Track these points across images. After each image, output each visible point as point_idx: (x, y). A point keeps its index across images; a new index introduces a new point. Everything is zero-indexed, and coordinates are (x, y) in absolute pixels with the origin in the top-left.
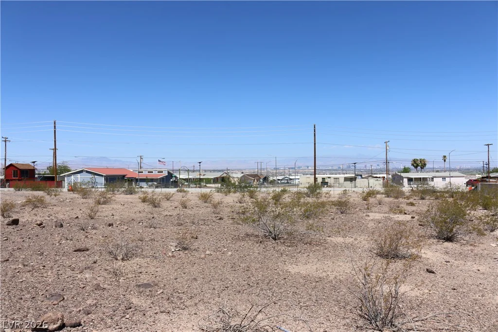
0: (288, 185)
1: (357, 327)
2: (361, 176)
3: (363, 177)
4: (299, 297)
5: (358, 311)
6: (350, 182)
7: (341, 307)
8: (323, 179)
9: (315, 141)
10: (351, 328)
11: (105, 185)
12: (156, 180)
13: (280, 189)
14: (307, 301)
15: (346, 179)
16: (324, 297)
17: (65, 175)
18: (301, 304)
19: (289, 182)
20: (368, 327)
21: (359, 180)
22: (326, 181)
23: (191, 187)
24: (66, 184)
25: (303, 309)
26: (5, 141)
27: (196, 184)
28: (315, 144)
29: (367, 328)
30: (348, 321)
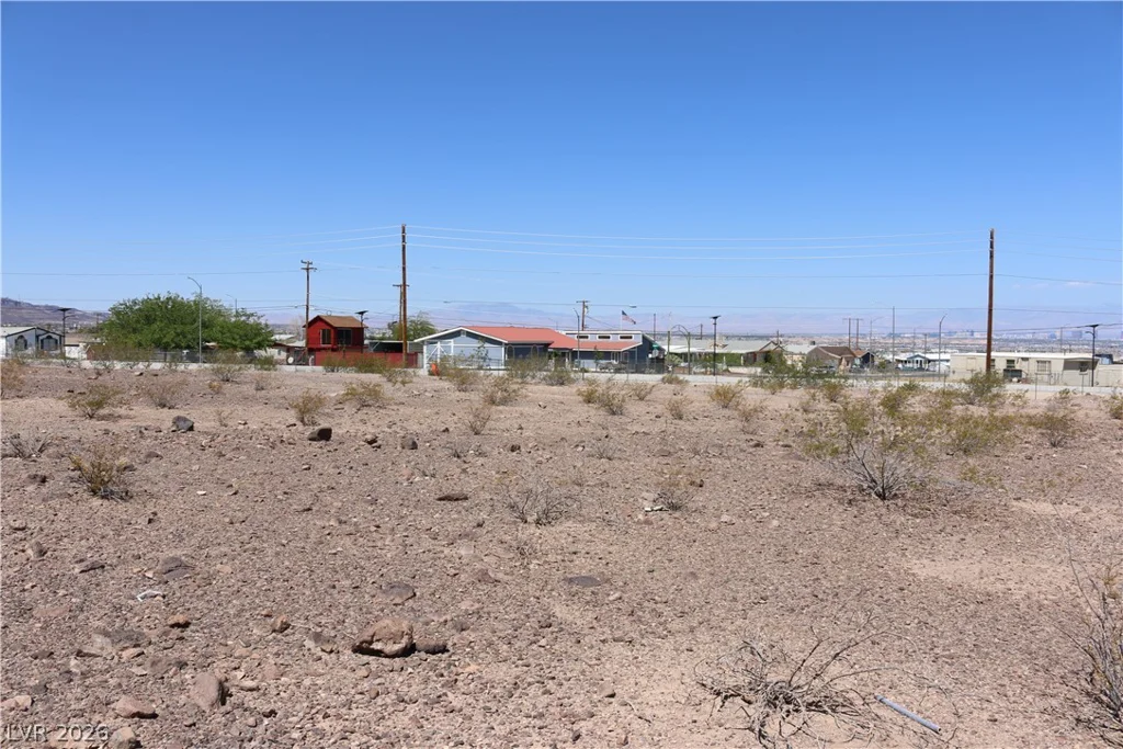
0: (921, 373)
1: (1078, 720)
2: (1110, 357)
3: (1114, 359)
4: (933, 633)
5: (1083, 683)
6: (1078, 372)
7: (1037, 667)
8: (1010, 362)
9: (991, 271)
10: (1062, 721)
11: (506, 363)
12: (615, 355)
13: (902, 383)
14: (953, 644)
15: (1069, 365)
16: (996, 640)
17: (423, 341)
18: (937, 651)
19: (923, 367)
20: (1106, 724)
21: (1103, 367)
22: (1017, 367)
23: (695, 373)
24: (425, 361)
25: (940, 661)
26: (308, 269)
27: (705, 367)
28: (991, 277)
29: (1104, 726)
30: (1054, 702)
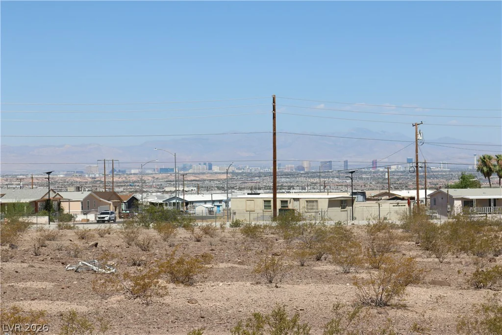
2: (363, 194)
3: (367, 196)
6: (339, 209)
8: (284, 202)
9: (274, 129)
15: (332, 203)
21: (359, 205)
22: (290, 206)
28: (274, 134)
